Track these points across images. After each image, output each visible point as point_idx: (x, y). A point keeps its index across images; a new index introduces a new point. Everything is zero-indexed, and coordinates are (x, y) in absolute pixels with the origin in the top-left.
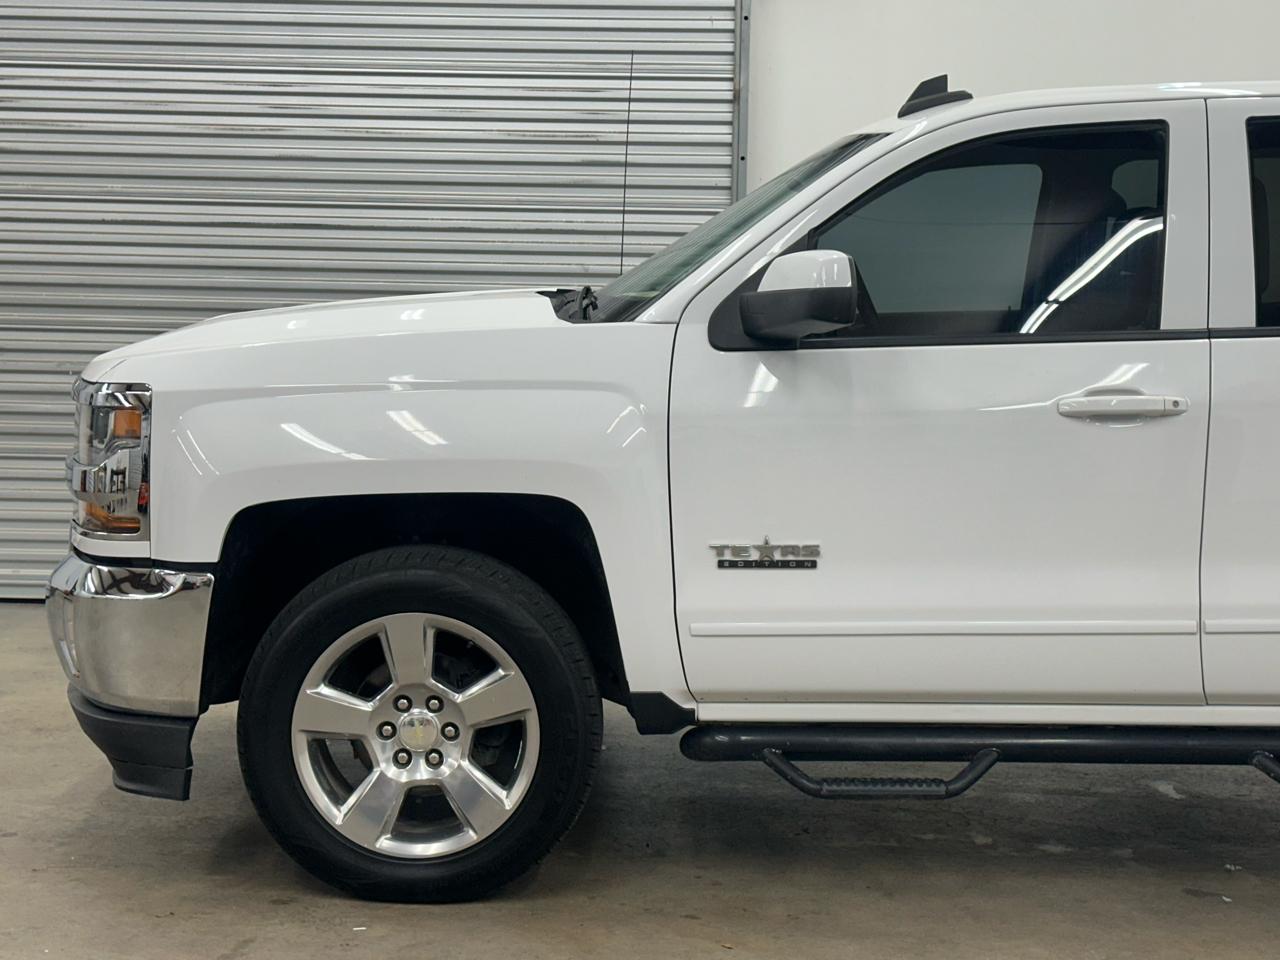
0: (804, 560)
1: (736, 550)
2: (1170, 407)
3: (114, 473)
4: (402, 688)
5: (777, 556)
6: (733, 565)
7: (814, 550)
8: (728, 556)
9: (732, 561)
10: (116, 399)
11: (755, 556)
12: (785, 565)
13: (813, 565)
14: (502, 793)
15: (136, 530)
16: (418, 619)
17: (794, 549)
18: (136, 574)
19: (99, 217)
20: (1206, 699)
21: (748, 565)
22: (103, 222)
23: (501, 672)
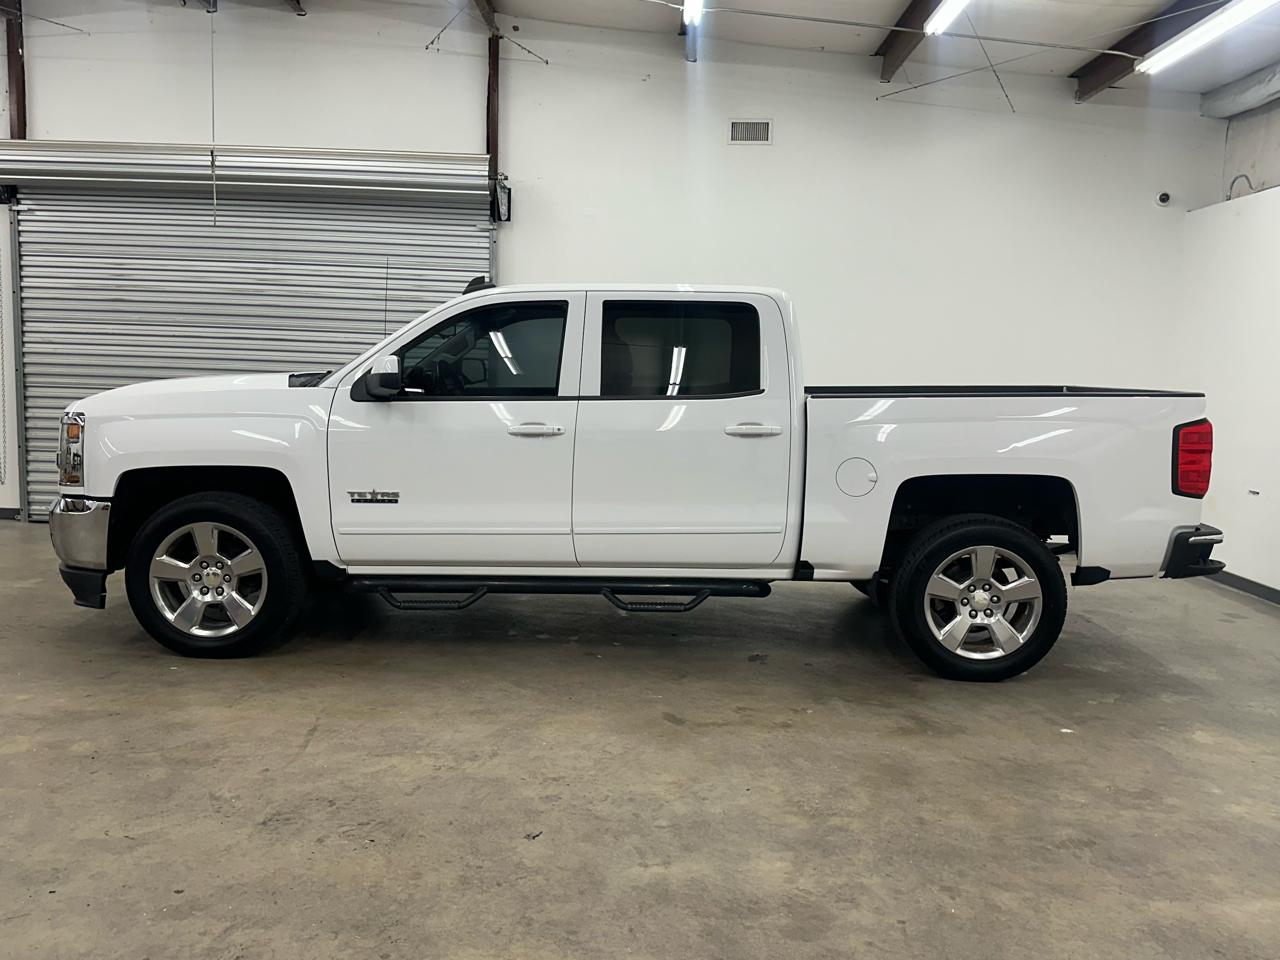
0: (392, 499)
1: (360, 494)
2: (556, 431)
3: (75, 455)
4: (203, 557)
5: (379, 497)
6: (358, 501)
7: (396, 495)
8: (356, 497)
9: (359, 499)
10: (76, 420)
11: (369, 497)
12: (383, 501)
13: (396, 501)
14: (250, 607)
15: (77, 482)
16: (210, 525)
17: (387, 494)
18: (77, 503)
19: (171, 334)
20: (579, 564)
21: (366, 501)
22: (174, 336)
23: (250, 551)
